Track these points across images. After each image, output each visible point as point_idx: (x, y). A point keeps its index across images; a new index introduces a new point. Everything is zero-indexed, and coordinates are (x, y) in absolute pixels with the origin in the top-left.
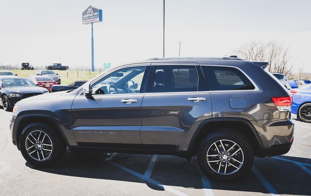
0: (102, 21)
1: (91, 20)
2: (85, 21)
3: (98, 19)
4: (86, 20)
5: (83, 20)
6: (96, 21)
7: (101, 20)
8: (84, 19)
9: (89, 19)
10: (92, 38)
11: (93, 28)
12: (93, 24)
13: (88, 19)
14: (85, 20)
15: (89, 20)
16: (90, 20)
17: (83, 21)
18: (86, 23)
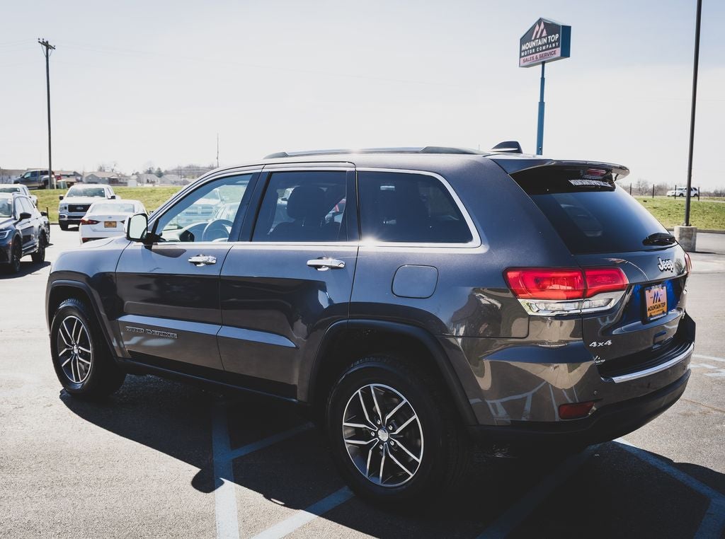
0: (569, 56)
1: (541, 56)
2: (525, 58)
3: (558, 51)
4: (529, 57)
5: (521, 57)
6: (555, 56)
7: (566, 53)
8: (523, 54)
9: (536, 52)
10: (542, 104)
11: (545, 77)
12: (546, 64)
13: (532, 53)
14: (525, 56)
15: (534, 55)
16: (538, 54)
17: (522, 59)
18: (526, 63)
